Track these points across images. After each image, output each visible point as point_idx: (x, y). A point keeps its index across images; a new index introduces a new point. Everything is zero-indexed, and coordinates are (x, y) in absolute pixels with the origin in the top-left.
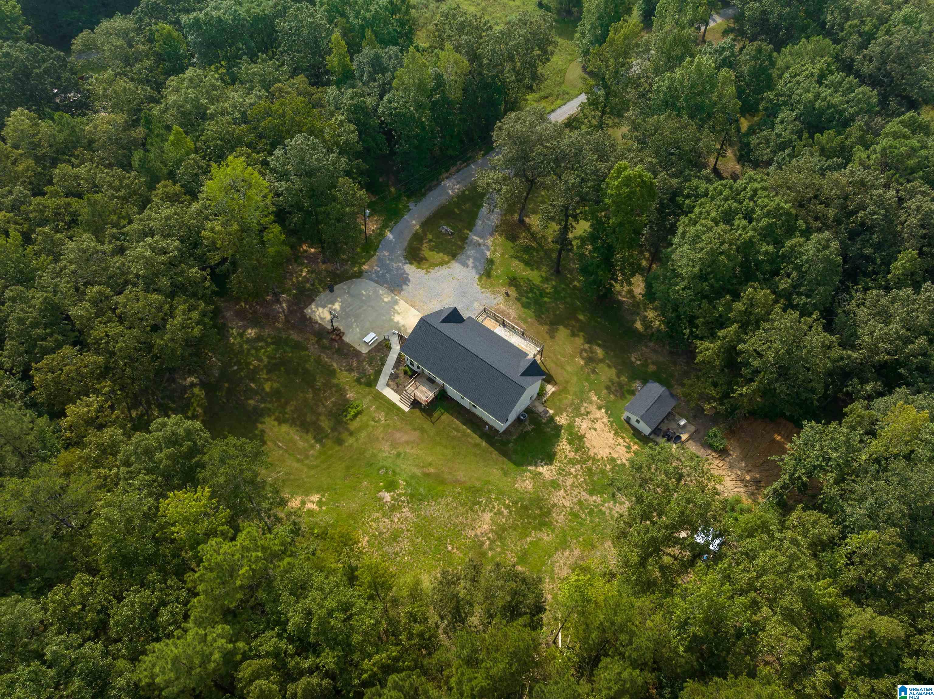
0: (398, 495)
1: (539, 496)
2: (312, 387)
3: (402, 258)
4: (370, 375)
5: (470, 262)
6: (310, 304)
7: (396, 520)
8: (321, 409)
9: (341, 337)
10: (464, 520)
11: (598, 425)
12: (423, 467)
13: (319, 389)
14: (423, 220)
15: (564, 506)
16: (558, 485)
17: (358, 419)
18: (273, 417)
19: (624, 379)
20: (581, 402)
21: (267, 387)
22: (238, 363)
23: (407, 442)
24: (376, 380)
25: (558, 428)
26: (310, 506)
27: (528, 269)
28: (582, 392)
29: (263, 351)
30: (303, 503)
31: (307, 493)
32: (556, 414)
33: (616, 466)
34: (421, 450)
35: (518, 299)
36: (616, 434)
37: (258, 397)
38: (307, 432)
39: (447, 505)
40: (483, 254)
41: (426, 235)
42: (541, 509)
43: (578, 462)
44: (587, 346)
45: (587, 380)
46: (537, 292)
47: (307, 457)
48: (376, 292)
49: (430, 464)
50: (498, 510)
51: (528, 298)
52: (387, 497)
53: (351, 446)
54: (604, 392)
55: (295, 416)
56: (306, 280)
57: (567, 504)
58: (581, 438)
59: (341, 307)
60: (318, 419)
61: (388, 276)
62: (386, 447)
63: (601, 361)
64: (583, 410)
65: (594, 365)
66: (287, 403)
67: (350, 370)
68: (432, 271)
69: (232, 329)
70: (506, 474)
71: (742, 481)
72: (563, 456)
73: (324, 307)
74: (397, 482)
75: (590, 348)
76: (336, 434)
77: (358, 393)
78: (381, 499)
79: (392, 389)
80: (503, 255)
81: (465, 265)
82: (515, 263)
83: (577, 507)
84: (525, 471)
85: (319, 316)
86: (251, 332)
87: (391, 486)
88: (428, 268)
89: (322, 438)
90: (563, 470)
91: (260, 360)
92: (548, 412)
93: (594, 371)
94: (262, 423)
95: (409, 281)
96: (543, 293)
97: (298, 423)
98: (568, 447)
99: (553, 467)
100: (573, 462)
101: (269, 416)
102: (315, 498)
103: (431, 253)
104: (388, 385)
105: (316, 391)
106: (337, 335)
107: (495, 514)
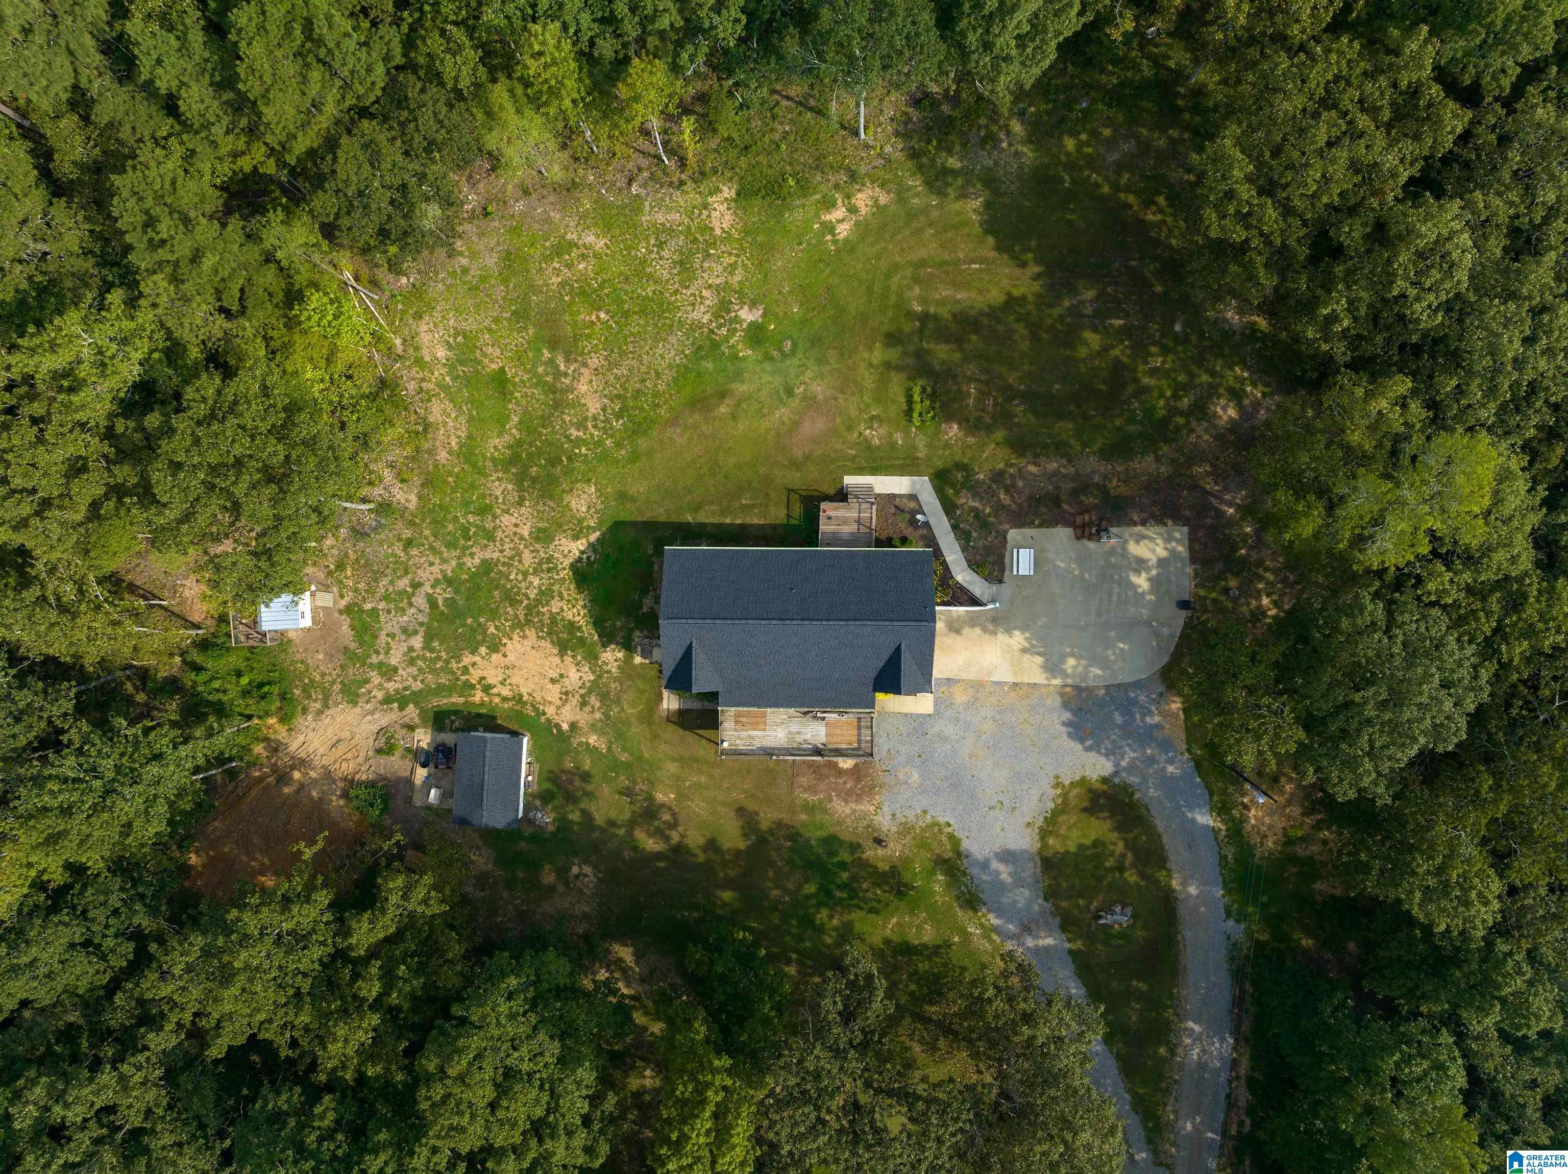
0: (735, 330)
1: (551, 497)
2: (1026, 397)
3: (1134, 780)
4: (957, 492)
5: (1004, 872)
6: (1191, 550)
7: (705, 293)
8: (971, 369)
9: (1075, 527)
10: (619, 372)
11: (553, 693)
12: (738, 405)
13: (1010, 399)
14: (1182, 911)
15: (507, 512)
16: (537, 539)
17: (902, 399)
18: (1030, 298)
19: (575, 816)
20: (608, 717)
21: (1093, 339)
22: (1184, 340)
23: (796, 424)
24: (939, 491)
25: (607, 638)
26: (839, 213)
27: (895, 938)
28: (620, 736)
29: (1168, 394)
30: (853, 210)
31: (863, 229)
32: (628, 660)
33: (484, 640)
34: (767, 430)
35: (855, 847)
36: (518, 698)
37: (1088, 310)
38: (954, 316)
39: (658, 375)
40: (1000, 912)
41: (1143, 876)
42: (534, 480)
43: (538, 603)
44: (675, 837)
45: (629, 766)
46: (838, 894)
47: (916, 280)
48: (1104, 664)
49: (734, 417)
50: (586, 429)
51: (843, 865)
52: (748, 315)
53: (870, 348)
54: (587, 766)
55: (1000, 327)
56: (1248, 591)
57: (506, 520)
58: (563, 648)
59: (1134, 587)
60: (961, 350)
61: (1118, 718)
62: (818, 389)
63: (631, 825)
64: (594, 700)
65: (637, 807)
66: (1035, 338)
67: (998, 476)
68: (1052, 792)
69: (1264, 395)
70: (623, 497)
71: (302, 762)
72: (565, 593)
73: (1161, 562)
74: (753, 349)
75: (667, 839)
76: (911, 348)
77: (947, 446)
78: (753, 305)
79: (900, 496)
80: (965, 934)
81: (1007, 856)
82: (928, 935)
83: (489, 525)
84: (600, 523)
85: (1151, 539)
86: (1225, 412)
87: (756, 334)
88: (1065, 795)
89: (923, 325)
90: (549, 570)
91: (1153, 372)
92: (643, 656)
93: (628, 792)
94: (1036, 277)
95: (1070, 735)
96: (826, 896)
97: (985, 321)
98: (569, 615)
99: (567, 562)
100: (546, 595)
101: (1039, 296)
102: (844, 230)
103: (1093, 836)
104: (913, 497)
105: (1010, 393)
106: (1084, 526)
107: (586, 418)
